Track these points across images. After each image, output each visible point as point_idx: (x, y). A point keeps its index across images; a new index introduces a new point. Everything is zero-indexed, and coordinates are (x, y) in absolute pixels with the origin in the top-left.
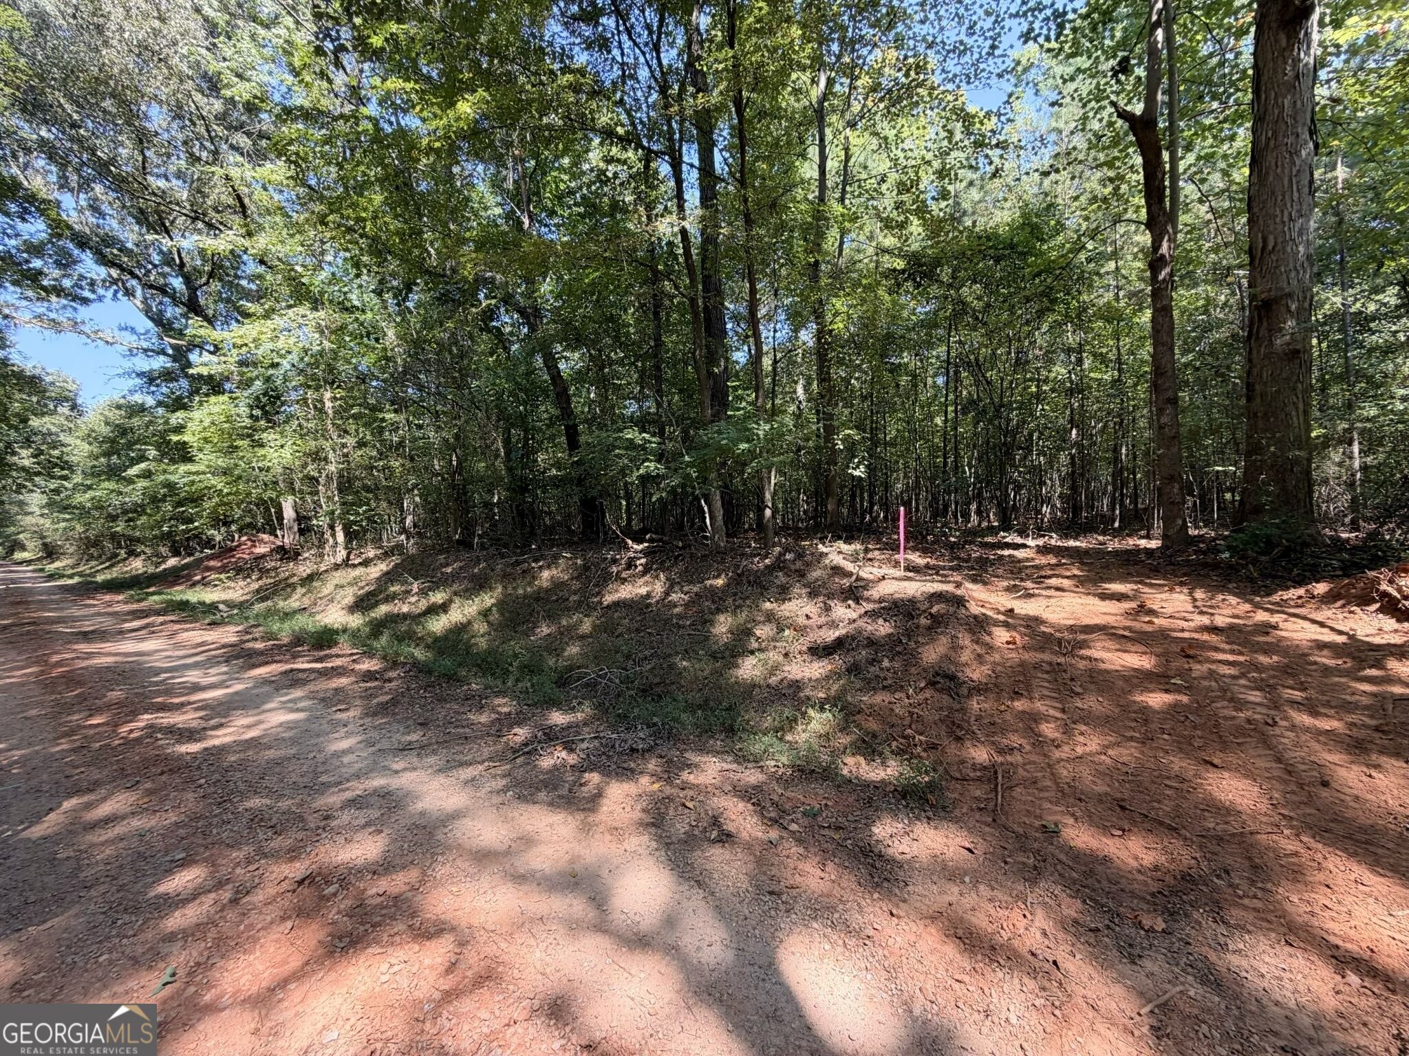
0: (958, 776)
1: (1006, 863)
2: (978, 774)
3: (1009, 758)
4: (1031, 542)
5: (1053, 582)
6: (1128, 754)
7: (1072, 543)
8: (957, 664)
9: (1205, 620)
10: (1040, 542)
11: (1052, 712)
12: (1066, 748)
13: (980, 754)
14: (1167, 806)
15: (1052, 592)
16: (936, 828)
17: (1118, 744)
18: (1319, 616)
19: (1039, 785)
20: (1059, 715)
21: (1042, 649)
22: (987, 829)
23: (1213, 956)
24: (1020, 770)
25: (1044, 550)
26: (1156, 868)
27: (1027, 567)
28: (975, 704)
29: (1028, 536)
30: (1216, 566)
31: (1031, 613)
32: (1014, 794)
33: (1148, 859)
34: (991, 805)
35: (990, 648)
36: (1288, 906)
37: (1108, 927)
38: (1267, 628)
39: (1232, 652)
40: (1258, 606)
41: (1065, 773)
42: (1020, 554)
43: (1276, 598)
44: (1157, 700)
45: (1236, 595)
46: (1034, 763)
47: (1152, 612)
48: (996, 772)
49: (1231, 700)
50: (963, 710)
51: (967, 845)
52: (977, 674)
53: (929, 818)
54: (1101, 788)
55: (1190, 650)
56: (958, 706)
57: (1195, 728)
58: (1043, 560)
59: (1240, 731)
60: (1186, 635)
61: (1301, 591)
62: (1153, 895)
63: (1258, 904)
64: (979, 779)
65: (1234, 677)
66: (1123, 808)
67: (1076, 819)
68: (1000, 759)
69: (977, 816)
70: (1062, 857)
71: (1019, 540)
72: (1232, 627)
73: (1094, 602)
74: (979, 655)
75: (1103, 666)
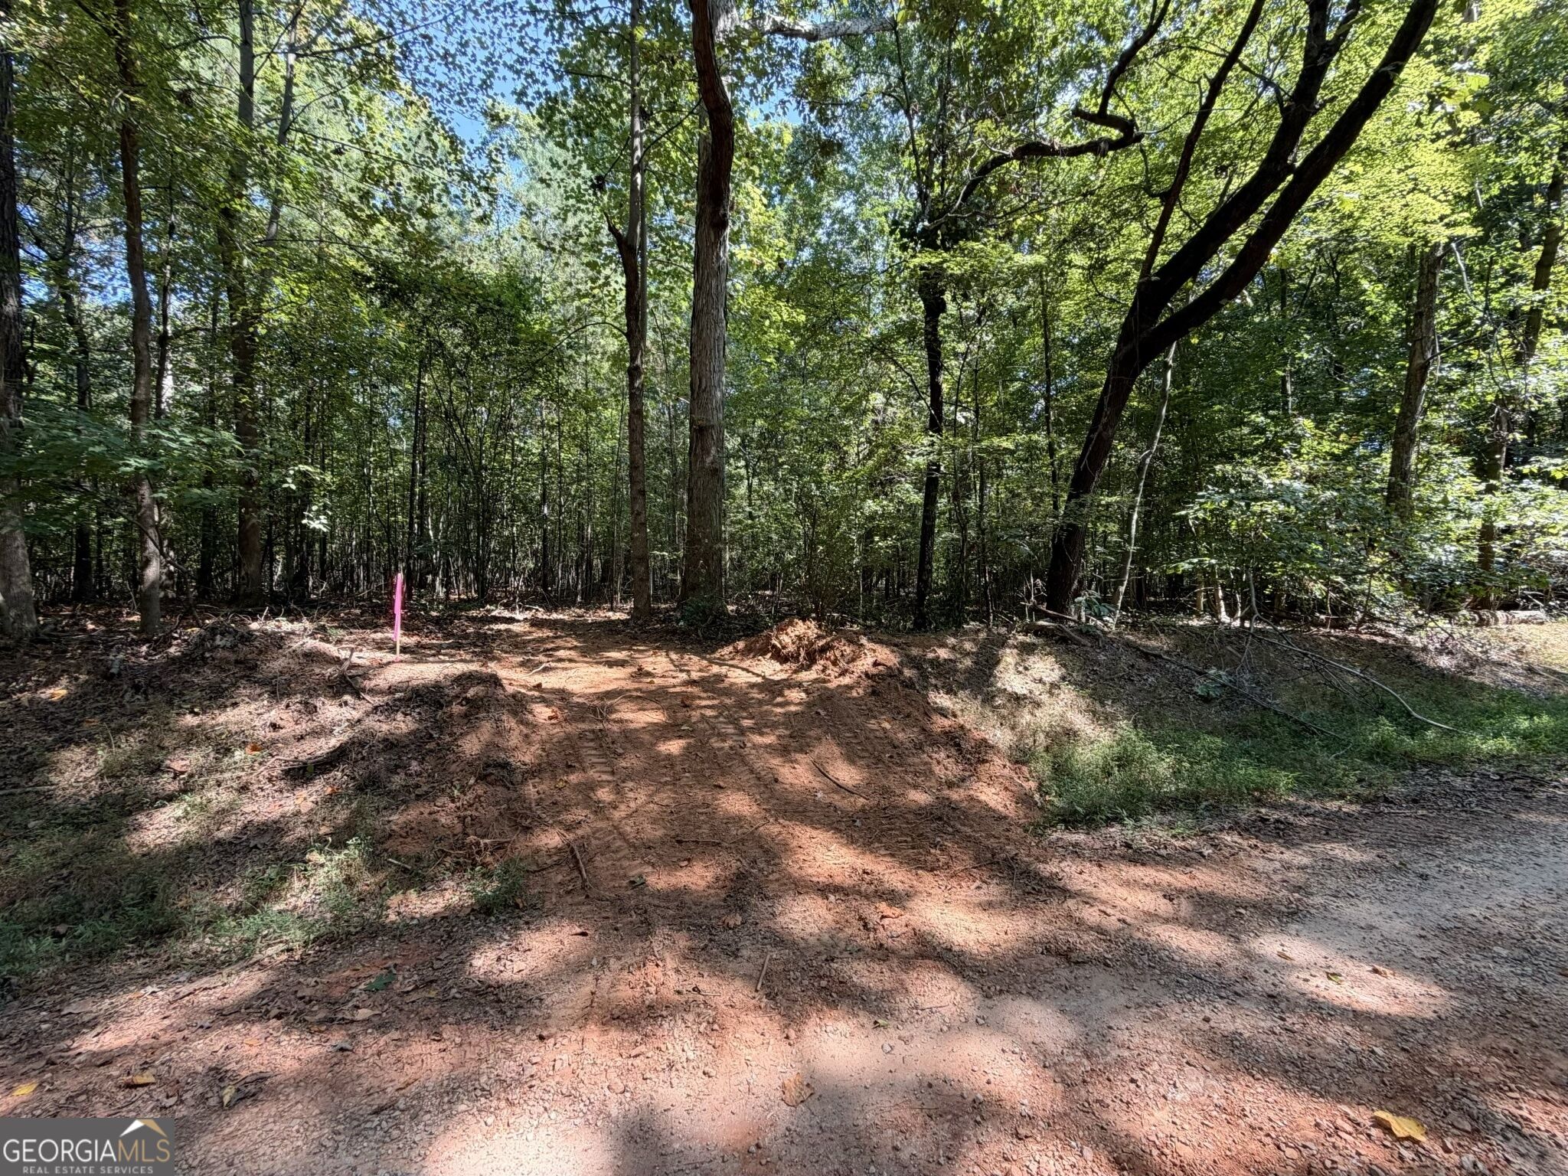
0: (534, 868)
1: (616, 929)
2: (555, 858)
3: (580, 832)
4: (518, 616)
5: (561, 653)
6: (665, 797)
7: (555, 616)
8: (505, 750)
9: (684, 676)
10: (528, 615)
11: (605, 777)
12: (623, 807)
13: (551, 839)
14: (705, 830)
15: (566, 664)
16: (538, 929)
17: (657, 791)
18: (745, 665)
19: (613, 847)
20: (610, 778)
21: (583, 720)
22: (584, 908)
23: (771, 925)
24: (594, 842)
25: (536, 623)
26: (717, 879)
27: (529, 641)
28: (531, 790)
29: (514, 609)
30: (674, 632)
31: (557, 686)
32: (596, 864)
33: (710, 875)
34: (579, 883)
35: (534, 727)
36: (790, 870)
37: (711, 940)
38: (719, 678)
39: (709, 698)
40: (711, 662)
41: (628, 829)
42: (516, 628)
43: (717, 655)
44: (674, 747)
45: (695, 654)
46: (601, 829)
47: (649, 674)
48: (572, 851)
49: (719, 734)
50: (522, 799)
51: (579, 930)
52: (527, 756)
53: (527, 923)
54: (660, 833)
55: (686, 701)
56: (515, 795)
57: (703, 762)
58: (538, 634)
59: (729, 757)
60: (678, 689)
61: (731, 648)
62: (725, 900)
63: (776, 876)
64: (557, 864)
65: (716, 717)
66: (679, 842)
67: (653, 865)
68: (570, 836)
69: (569, 899)
70: (656, 902)
71: (506, 614)
72: (703, 679)
73: (603, 669)
74: (527, 736)
75: (632, 726)
